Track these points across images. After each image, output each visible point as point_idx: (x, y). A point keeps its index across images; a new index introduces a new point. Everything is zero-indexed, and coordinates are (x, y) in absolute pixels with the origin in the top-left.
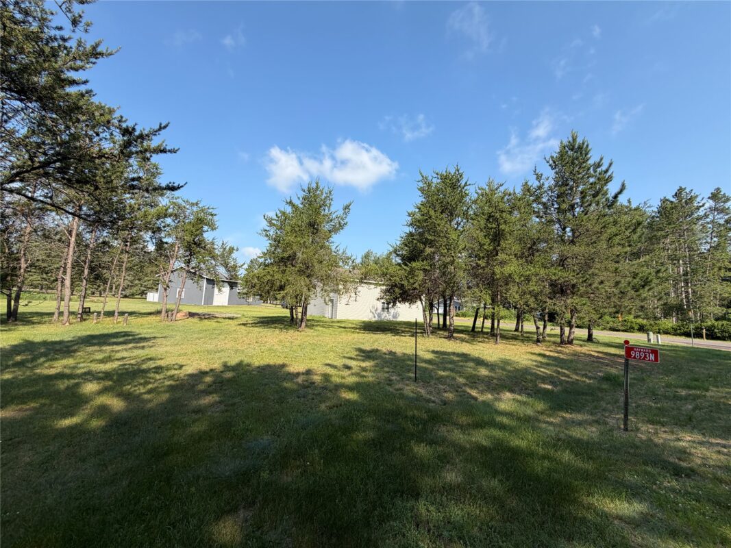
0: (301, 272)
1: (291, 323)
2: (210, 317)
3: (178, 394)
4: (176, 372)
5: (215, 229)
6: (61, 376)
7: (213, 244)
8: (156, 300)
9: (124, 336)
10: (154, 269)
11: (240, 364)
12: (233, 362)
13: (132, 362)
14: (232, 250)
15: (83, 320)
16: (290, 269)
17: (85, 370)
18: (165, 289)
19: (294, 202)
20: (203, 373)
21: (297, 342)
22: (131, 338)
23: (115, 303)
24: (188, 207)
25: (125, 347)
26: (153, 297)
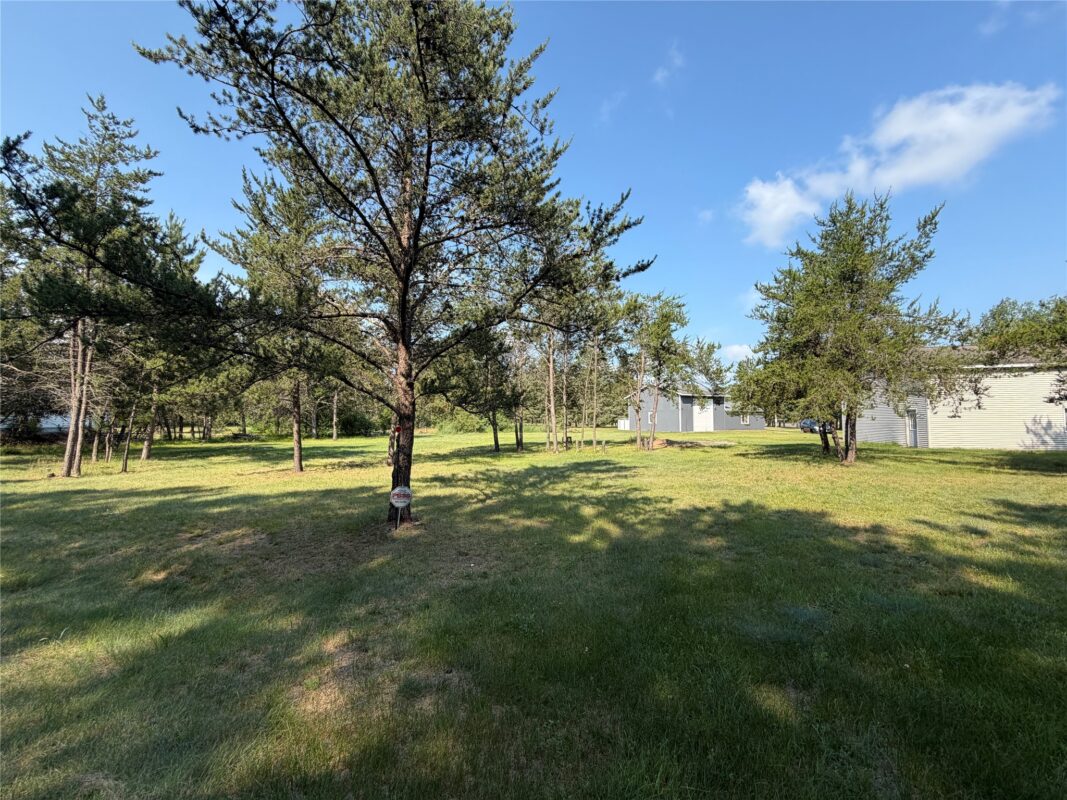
0: (835, 363)
1: (827, 453)
2: (693, 445)
3: (674, 530)
4: (666, 505)
5: (686, 324)
6: (562, 498)
7: (685, 344)
8: (627, 428)
9: (605, 464)
10: (623, 388)
11: (748, 505)
12: (737, 500)
13: (619, 490)
14: (711, 348)
15: (568, 449)
16: (811, 360)
17: (579, 494)
18: (637, 411)
19: (804, 248)
20: (699, 511)
21: (846, 483)
22: (612, 466)
23: (591, 433)
24: (649, 304)
25: (608, 475)
26: (624, 424)
